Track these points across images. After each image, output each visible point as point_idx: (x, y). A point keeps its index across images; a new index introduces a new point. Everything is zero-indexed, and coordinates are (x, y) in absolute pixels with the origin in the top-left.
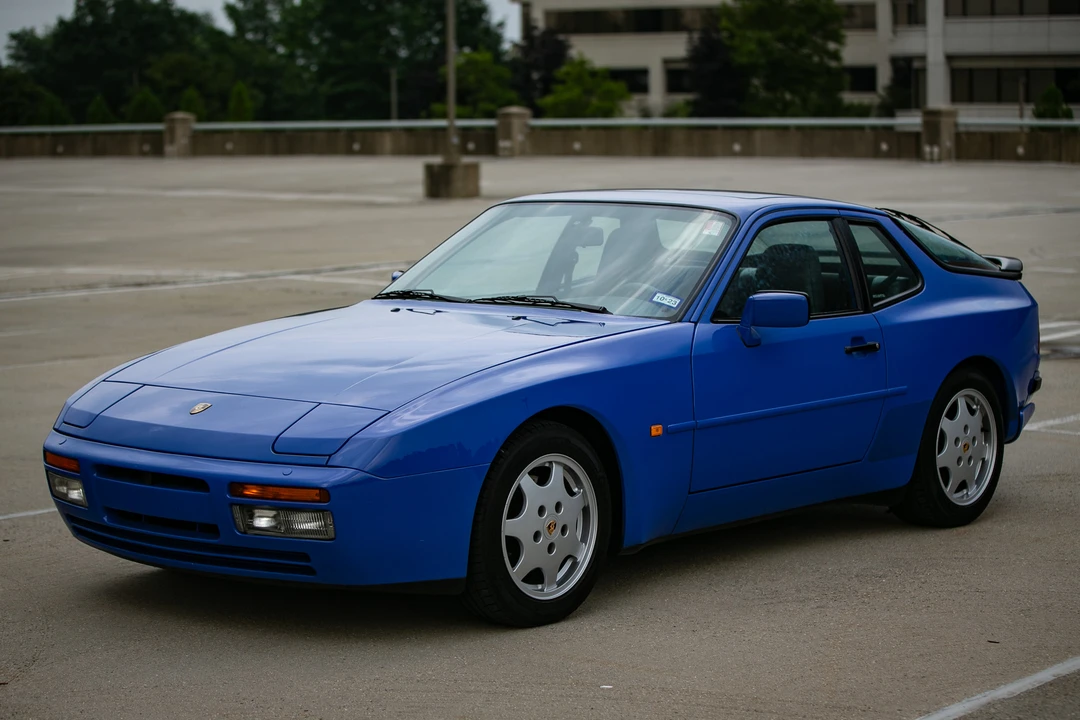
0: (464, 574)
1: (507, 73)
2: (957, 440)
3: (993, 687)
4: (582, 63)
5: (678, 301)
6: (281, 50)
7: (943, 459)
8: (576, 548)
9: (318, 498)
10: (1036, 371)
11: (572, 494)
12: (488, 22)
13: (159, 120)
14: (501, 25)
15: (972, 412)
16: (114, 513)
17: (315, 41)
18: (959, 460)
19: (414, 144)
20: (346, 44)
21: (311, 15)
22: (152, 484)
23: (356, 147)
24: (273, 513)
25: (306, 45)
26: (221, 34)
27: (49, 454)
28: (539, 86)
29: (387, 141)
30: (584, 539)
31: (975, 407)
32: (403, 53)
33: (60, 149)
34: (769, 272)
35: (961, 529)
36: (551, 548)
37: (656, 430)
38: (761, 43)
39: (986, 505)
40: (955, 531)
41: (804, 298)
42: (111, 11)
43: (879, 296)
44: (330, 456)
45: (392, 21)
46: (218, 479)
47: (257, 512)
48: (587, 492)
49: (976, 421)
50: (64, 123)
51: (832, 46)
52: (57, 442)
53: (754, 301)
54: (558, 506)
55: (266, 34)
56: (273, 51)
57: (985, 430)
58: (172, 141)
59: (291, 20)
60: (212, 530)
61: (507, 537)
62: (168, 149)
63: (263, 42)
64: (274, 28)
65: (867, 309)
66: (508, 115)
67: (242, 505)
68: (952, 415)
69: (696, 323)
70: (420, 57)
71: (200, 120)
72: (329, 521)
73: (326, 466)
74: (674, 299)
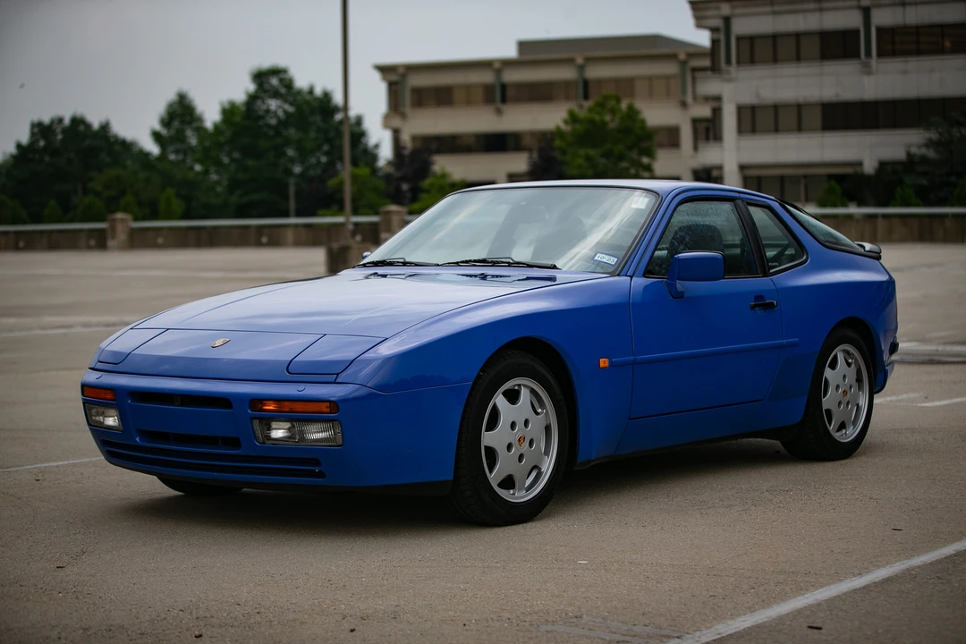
0: (451, 478)
1: (381, 184)
2: (838, 387)
3: (908, 558)
4: (444, 176)
5: (616, 260)
6: (198, 168)
7: (828, 402)
8: (541, 460)
9: (328, 410)
10: (895, 337)
11: (537, 414)
12: (366, 145)
13: (102, 220)
14: (377, 146)
15: (849, 365)
16: (144, 434)
17: (226, 160)
18: (840, 403)
19: (311, 237)
20: (250, 163)
21: (222, 139)
22: (181, 405)
23: (264, 240)
24: (288, 425)
25: (218, 163)
26: (147, 155)
27: (85, 387)
28: (409, 195)
29: (290, 235)
30: (547, 452)
31: (850, 361)
32: (297, 169)
33: (21, 244)
34: (687, 240)
35: (843, 462)
36: (521, 457)
37: (604, 362)
38: (588, 158)
39: (860, 444)
40: (838, 463)
41: (720, 256)
42: (60, 137)
43: (774, 264)
44: (338, 374)
45: (287, 143)
46: (240, 397)
47: (274, 425)
48: (549, 413)
49: (851, 373)
50: (23, 222)
51: (645, 160)
52: (93, 377)
53: (679, 260)
54: (526, 423)
55: (185, 155)
56: (192, 168)
57: (859, 380)
58: (114, 237)
59: (207, 144)
60: (234, 442)
61: (486, 447)
62: (110, 243)
63: (183, 161)
64: (192, 149)
65: (766, 274)
66: (388, 213)
67: (261, 419)
68: (833, 366)
69: (631, 277)
70: (312, 172)
71: (136, 219)
72: (338, 430)
73: (335, 383)
74: (612, 258)
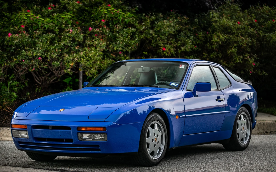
0: (138, 151)
9: (103, 130)
24: (89, 135)
37: (177, 117)
41: (210, 84)
47: (84, 135)
52: (16, 122)
60: (71, 140)
65: (220, 89)
67: (80, 133)
69: (183, 90)
72: (106, 136)
73: (104, 122)
74: (176, 84)
